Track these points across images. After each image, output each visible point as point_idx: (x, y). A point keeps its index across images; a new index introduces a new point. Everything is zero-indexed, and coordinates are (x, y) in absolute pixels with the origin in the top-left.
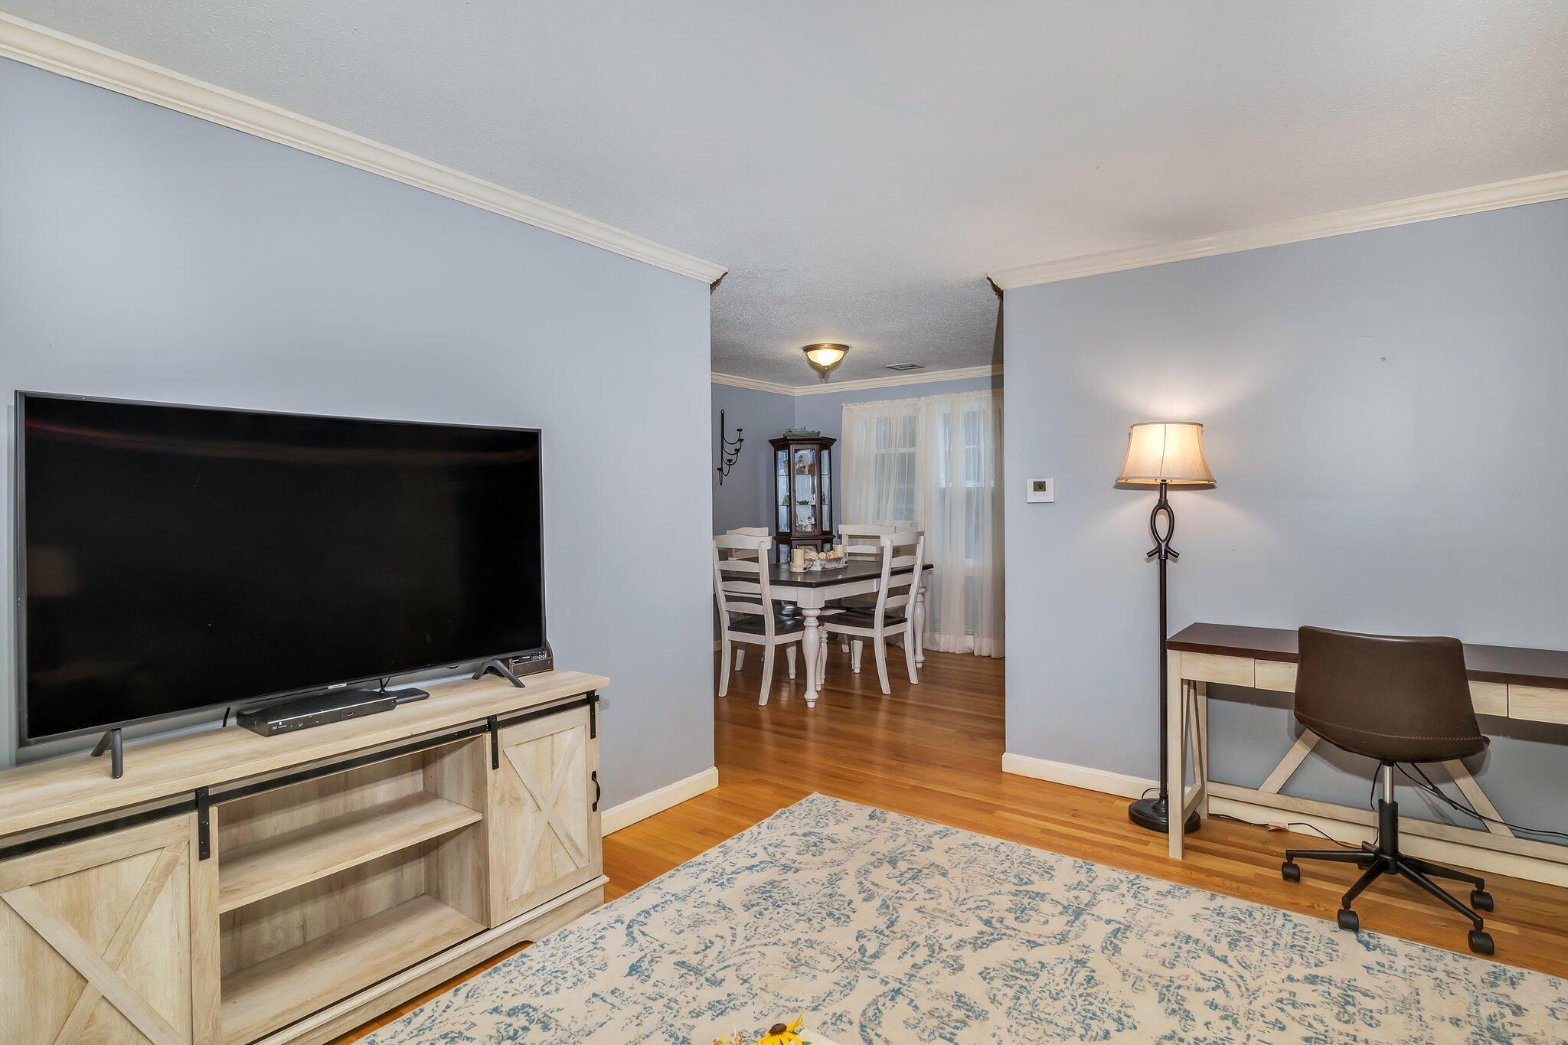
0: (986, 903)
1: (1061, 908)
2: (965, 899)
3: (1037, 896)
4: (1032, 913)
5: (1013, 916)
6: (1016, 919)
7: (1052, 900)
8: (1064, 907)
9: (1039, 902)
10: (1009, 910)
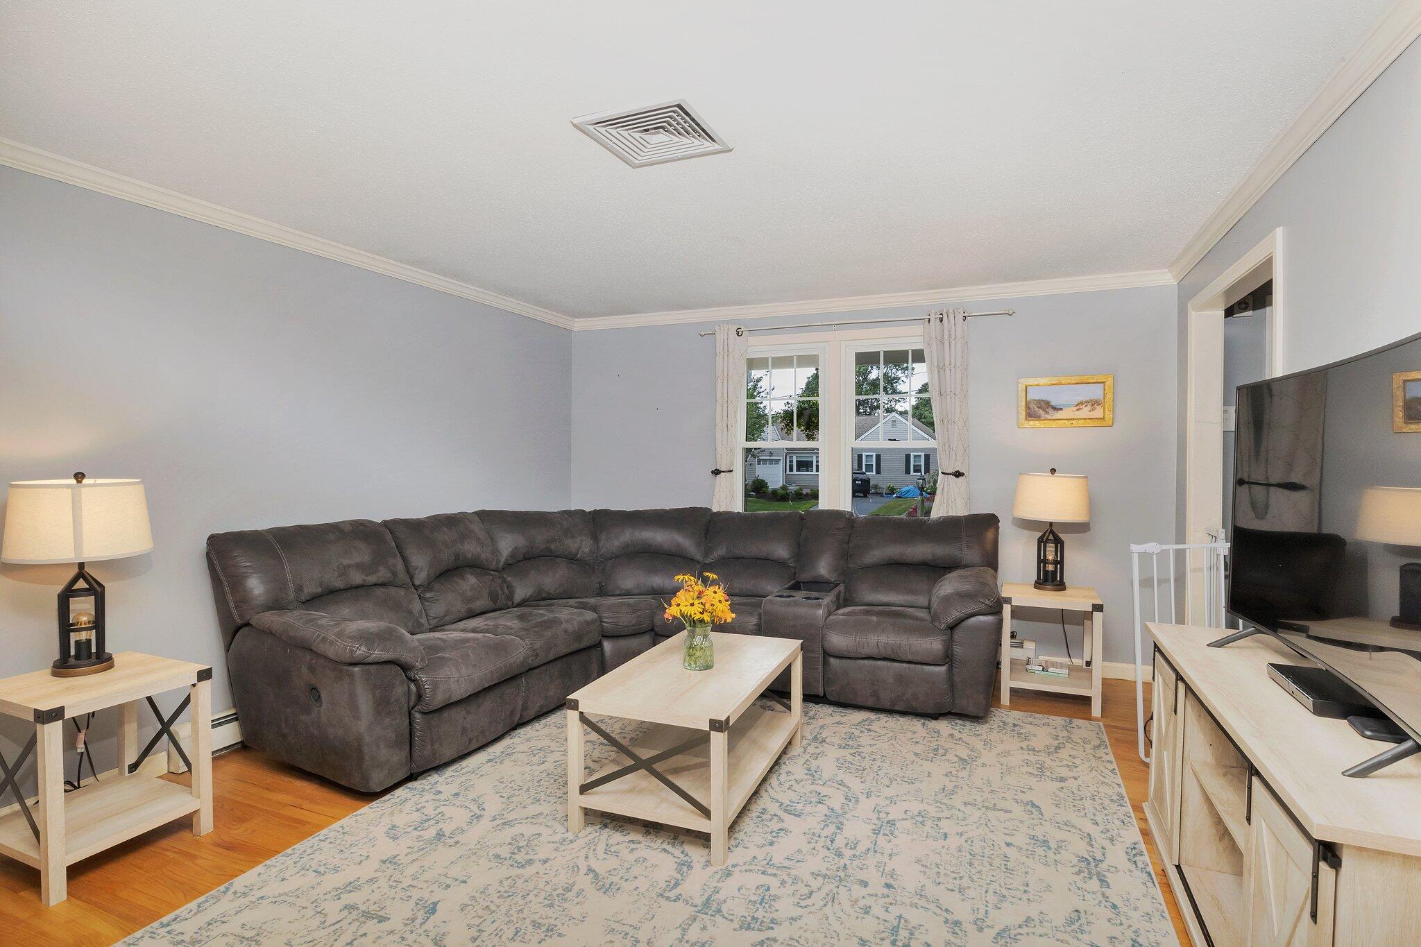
0: (803, 903)
1: (724, 908)
2: (825, 905)
3: (749, 924)
4: (753, 898)
5: (772, 892)
6: (768, 889)
7: (732, 921)
8: (719, 911)
9: (746, 915)
10: (776, 898)
